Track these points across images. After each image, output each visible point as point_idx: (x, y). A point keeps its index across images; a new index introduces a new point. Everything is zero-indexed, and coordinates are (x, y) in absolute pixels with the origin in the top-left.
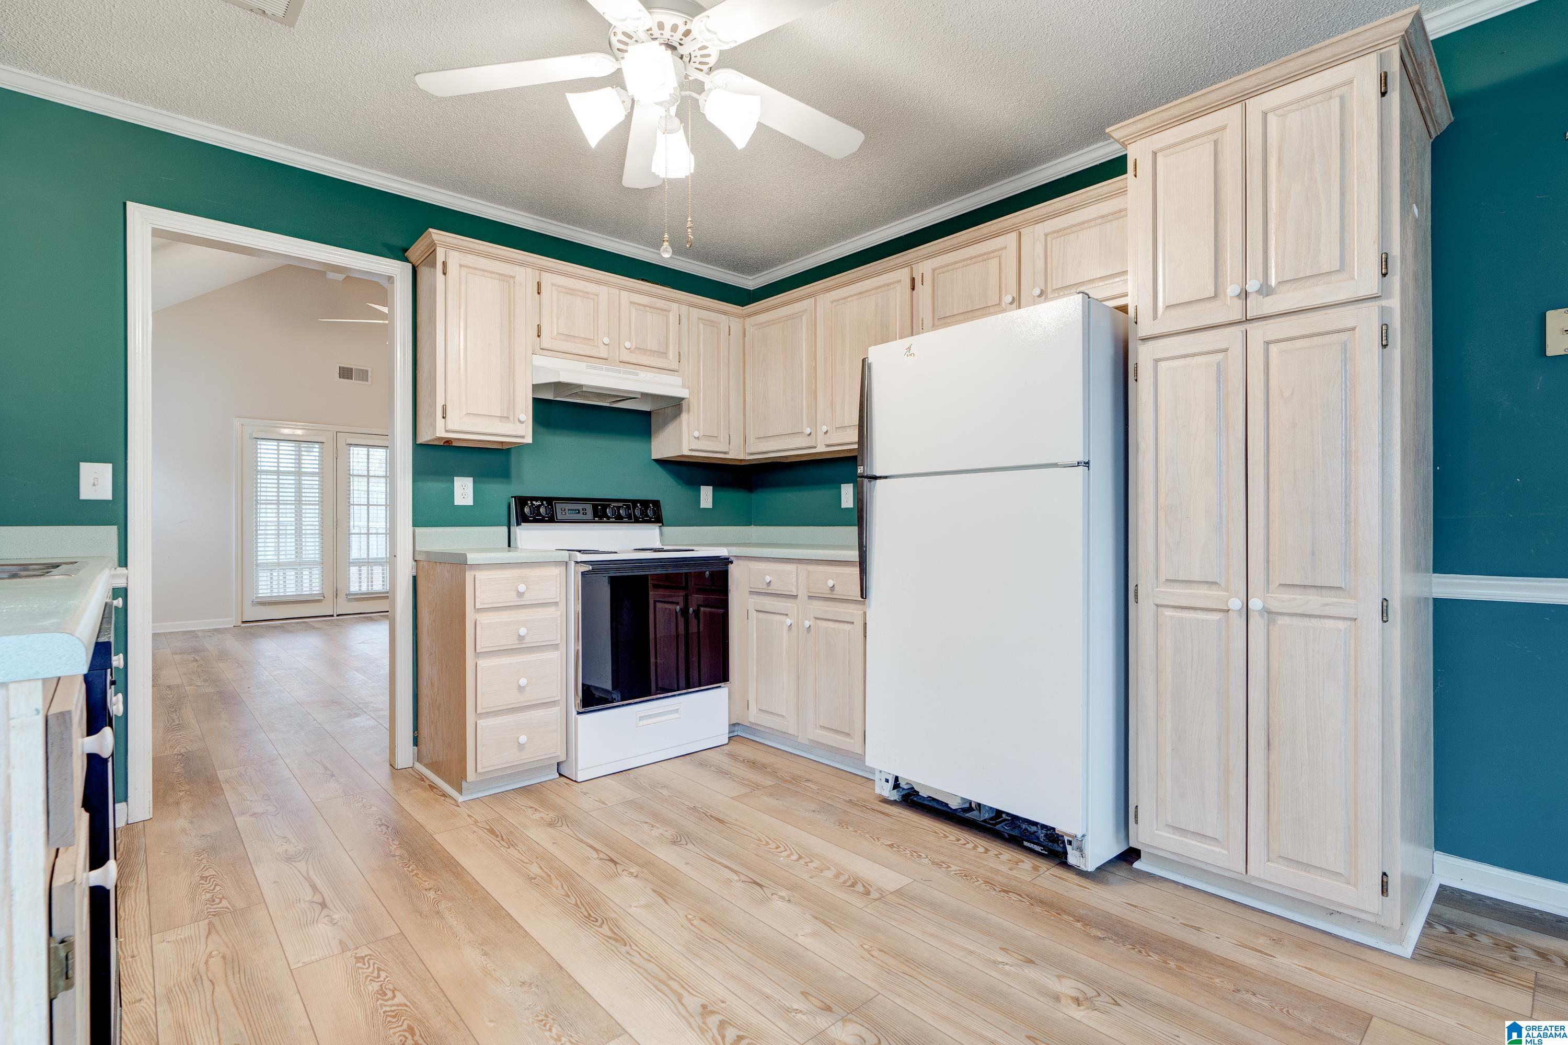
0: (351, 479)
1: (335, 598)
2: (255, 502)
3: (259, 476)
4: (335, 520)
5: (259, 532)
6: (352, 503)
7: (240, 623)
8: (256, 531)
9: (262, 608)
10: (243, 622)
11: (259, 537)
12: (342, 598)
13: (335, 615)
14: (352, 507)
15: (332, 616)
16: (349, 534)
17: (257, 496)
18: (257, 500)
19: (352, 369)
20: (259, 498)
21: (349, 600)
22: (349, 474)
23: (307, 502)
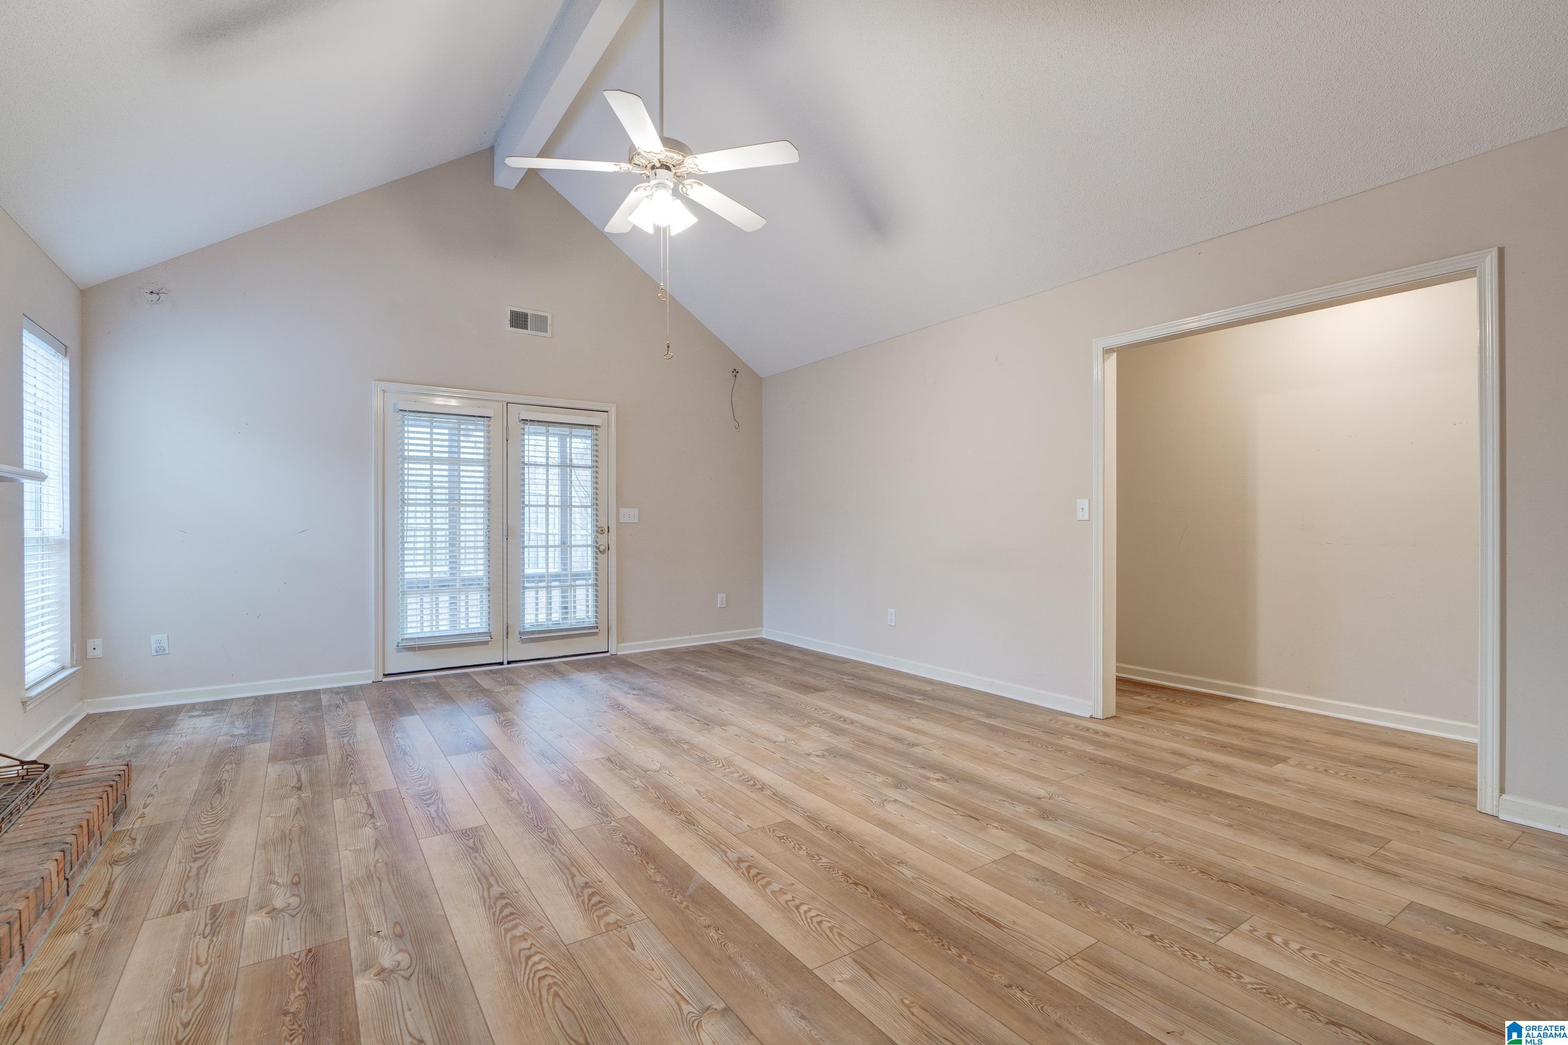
0: (526, 471)
1: (505, 638)
2: (400, 503)
3: (406, 466)
4: (505, 528)
5: (406, 545)
6: (526, 503)
7: (380, 678)
8: (403, 543)
9: (410, 654)
10: (386, 675)
11: (406, 552)
12: (514, 638)
13: (505, 662)
14: (526, 509)
15: (502, 664)
16: (524, 548)
17: (403, 494)
18: (403, 500)
19: (526, 315)
20: (406, 496)
21: (523, 641)
22: (523, 463)
23: (467, 502)
